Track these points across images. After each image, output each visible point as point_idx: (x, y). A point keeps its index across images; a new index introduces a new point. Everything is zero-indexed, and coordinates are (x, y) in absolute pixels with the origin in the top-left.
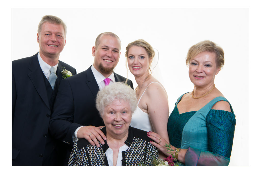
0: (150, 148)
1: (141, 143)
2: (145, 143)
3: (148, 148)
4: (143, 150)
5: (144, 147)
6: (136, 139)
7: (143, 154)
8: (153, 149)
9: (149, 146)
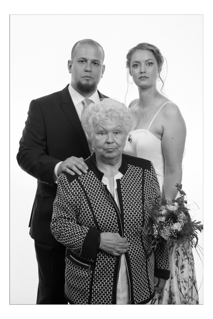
0: (148, 175)
1: (136, 171)
2: (141, 170)
3: (145, 176)
4: (140, 178)
5: (141, 175)
6: (130, 166)
7: (140, 183)
8: (151, 176)
9: (146, 174)
